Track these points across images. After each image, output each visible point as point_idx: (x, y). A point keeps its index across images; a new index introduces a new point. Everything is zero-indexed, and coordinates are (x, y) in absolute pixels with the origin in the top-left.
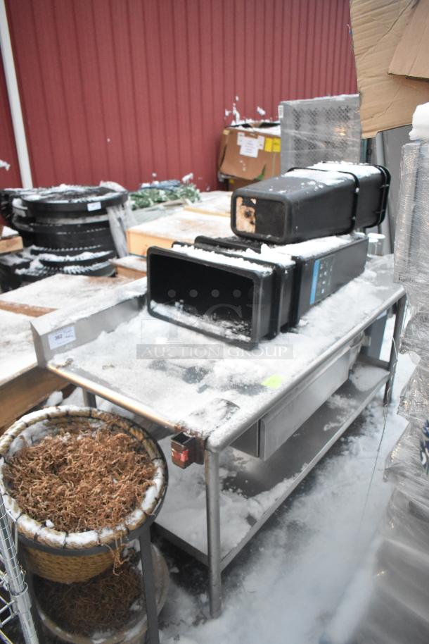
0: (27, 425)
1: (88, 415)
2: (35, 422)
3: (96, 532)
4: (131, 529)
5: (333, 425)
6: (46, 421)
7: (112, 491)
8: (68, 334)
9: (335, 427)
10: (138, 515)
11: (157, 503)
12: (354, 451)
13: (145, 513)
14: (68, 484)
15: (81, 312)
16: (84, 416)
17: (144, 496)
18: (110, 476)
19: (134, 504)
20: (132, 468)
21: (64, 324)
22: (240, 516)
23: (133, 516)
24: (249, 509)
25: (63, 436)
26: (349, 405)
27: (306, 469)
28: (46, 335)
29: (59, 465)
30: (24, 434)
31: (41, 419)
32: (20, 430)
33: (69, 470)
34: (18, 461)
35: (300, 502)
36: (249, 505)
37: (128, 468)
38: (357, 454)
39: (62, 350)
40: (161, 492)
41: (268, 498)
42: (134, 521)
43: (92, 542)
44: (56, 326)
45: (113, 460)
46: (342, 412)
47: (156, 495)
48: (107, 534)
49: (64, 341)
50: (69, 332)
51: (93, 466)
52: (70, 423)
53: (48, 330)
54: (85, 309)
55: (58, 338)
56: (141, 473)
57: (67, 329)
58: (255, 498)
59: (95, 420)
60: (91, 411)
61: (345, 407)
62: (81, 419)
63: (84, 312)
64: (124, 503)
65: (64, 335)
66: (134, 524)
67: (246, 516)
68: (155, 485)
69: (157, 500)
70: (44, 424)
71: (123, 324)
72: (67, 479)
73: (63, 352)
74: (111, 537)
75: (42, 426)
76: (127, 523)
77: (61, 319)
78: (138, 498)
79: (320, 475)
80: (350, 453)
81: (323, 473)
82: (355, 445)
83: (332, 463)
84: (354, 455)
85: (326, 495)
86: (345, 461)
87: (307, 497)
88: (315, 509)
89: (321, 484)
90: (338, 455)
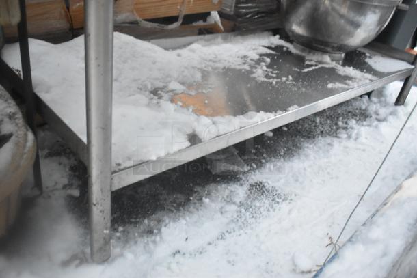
9: (341, 88)
12: (354, 135)
38: (356, 139)
67: (189, 131)
79: (308, 147)
80: (349, 137)
81: (311, 146)
82: (356, 131)
83: (325, 141)
84: (352, 140)
85: (310, 166)
86: (340, 142)
87: (286, 163)
88: (293, 176)
89: (307, 156)
90: (334, 137)
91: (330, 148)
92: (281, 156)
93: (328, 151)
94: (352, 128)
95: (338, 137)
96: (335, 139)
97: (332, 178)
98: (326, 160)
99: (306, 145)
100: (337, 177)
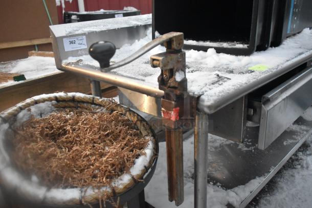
0: (36, 102)
1: (91, 101)
2: (44, 101)
3: (80, 190)
4: (117, 191)
5: (290, 141)
6: (54, 102)
7: (102, 155)
8: (81, 42)
9: (292, 143)
10: (126, 179)
11: (147, 172)
12: (305, 166)
13: (133, 177)
14: (64, 150)
15: (93, 27)
16: (88, 102)
17: (134, 163)
18: (102, 144)
19: (122, 168)
20: (124, 139)
21: (77, 33)
22: (221, 203)
23: (121, 180)
24: (228, 198)
25: (67, 114)
26: (301, 129)
27: (273, 171)
28: (62, 38)
29: (60, 135)
30: (33, 109)
31: (50, 99)
32: (29, 105)
33: (66, 138)
34: (23, 128)
35: (266, 200)
36: (228, 195)
37: (120, 139)
38: (307, 168)
39: (75, 53)
40: (150, 162)
41: (244, 191)
42: (121, 184)
43: (75, 199)
44: (70, 33)
45: (107, 130)
46: (296, 134)
47: (146, 164)
48: (91, 193)
49: (76, 47)
50: (81, 40)
51: (88, 135)
52: (77, 108)
53: (64, 34)
54: (96, 26)
55: (71, 42)
56: (132, 143)
57: (80, 38)
58: (233, 190)
59: (97, 107)
60: (93, 98)
61: (298, 130)
62: (85, 105)
63: (95, 27)
64: (113, 165)
65: (77, 42)
66: (121, 187)
68: (145, 154)
69: (146, 168)
70: (53, 105)
71: (126, 45)
72: (64, 146)
73: (76, 56)
74: (95, 196)
75: (50, 105)
76: (113, 185)
77: (75, 29)
78: (127, 164)
79: (280, 181)
80: (302, 167)
81: (282, 180)
82: (305, 162)
83: (289, 173)
84: (305, 169)
85: (287, 196)
86: (298, 173)
87: (271, 197)
88: (279, 206)
89: (282, 188)
90: (293, 168)
91: (293, 178)
92: (266, 192)
93: (293, 182)
94: (301, 159)
95: (295, 168)
96: (294, 170)
97: (303, 202)
98: (294, 189)
99: (279, 180)
100: (306, 201)
